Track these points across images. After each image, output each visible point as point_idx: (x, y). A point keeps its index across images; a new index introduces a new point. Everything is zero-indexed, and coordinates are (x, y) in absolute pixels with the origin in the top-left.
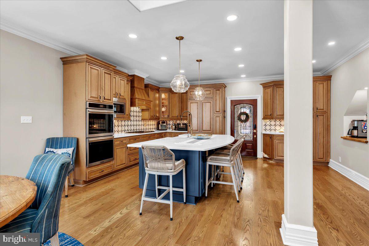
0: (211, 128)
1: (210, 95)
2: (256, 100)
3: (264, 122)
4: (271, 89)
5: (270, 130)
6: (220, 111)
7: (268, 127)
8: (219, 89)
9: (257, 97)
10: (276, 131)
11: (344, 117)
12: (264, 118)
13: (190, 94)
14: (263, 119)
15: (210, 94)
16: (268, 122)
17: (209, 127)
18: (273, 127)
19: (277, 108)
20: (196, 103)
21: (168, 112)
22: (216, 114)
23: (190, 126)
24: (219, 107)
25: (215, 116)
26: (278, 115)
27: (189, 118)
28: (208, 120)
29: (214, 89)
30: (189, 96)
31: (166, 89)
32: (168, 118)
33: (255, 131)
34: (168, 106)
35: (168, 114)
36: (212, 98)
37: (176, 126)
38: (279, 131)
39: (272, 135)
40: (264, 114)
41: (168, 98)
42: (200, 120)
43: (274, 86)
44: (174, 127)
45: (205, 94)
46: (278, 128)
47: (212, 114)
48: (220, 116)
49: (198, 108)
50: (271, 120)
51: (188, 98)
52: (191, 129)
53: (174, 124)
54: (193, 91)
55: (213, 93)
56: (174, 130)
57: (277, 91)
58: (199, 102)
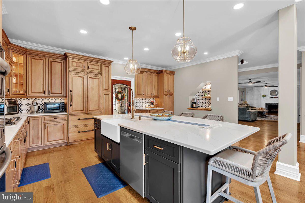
0: (99, 106)
1: (98, 70)
2: (130, 81)
4: (143, 74)
5: (140, 106)
6: (109, 89)
8: (108, 66)
9: (130, 79)
11: (189, 97)
13: (71, 64)
14: (135, 98)
17: (97, 106)
18: (141, 104)
19: (147, 89)
20: (81, 78)
21: (24, 85)
22: (105, 92)
23: (71, 105)
24: (107, 85)
25: (104, 94)
26: (148, 95)
27: (71, 95)
28: (96, 98)
29: (102, 64)
30: (70, 67)
31: (20, 49)
32: (24, 95)
33: (130, 108)
34: (24, 76)
35: (24, 88)
36: (101, 74)
37: (39, 107)
38: (145, 107)
39: (147, 110)
40: (137, 94)
41: (24, 64)
42: (86, 99)
43: (146, 72)
44: (36, 108)
45: (92, 69)
46: (144, 104)
47: (100, 92)
48: (109, 95)
49: (83, 84)
50: (140, 99)
51: (68, 70)
52: (72, 109)
53: (35, 104)
54: (76, 62)
55: (102, 69)
56: (36, 112)
57: (147, 76)
58: (84, 76)
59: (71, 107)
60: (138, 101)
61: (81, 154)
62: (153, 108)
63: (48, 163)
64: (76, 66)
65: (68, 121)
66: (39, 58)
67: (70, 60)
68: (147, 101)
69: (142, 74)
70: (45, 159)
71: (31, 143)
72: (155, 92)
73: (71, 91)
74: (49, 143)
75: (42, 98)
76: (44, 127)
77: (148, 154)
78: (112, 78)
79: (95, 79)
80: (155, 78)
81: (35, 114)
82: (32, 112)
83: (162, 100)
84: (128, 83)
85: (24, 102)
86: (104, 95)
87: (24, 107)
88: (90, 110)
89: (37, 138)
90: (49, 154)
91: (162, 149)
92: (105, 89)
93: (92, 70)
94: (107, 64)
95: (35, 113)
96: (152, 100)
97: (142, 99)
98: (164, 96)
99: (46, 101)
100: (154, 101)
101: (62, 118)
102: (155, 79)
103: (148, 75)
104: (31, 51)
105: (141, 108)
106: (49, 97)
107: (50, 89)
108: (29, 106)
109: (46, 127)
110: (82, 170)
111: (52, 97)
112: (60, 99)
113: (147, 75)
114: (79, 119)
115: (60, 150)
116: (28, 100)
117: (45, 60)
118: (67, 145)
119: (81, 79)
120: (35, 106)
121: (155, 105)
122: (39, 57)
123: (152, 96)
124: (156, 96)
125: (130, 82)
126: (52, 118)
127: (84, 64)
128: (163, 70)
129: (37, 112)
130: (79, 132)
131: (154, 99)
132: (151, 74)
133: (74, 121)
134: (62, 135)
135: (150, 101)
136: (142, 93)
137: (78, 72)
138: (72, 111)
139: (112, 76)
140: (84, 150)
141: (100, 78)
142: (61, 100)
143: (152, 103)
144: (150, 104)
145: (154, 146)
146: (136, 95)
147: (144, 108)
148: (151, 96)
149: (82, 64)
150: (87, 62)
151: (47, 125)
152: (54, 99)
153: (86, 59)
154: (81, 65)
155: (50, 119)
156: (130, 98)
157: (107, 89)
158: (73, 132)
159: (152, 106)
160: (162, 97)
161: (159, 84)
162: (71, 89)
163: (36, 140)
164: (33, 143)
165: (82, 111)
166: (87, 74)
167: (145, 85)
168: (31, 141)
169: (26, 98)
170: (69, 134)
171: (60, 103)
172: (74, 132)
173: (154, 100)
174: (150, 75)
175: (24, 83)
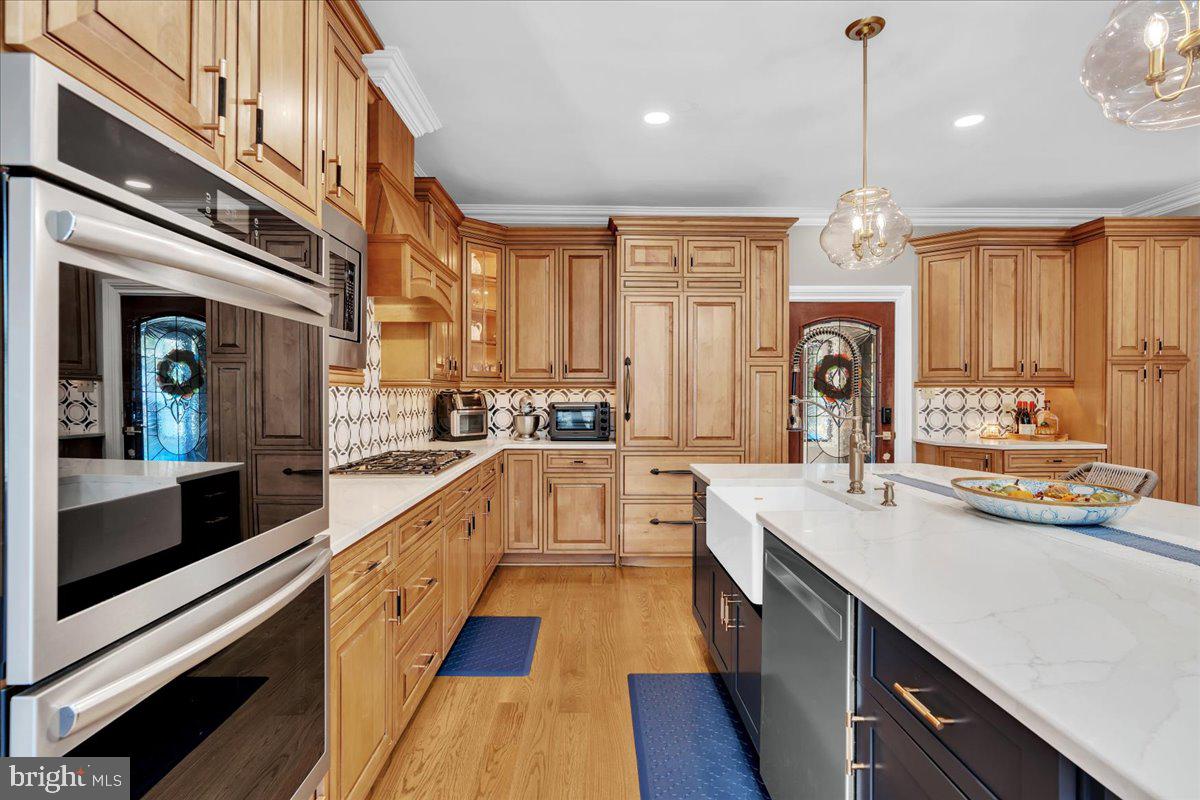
0: (733, 424)
1: (730, 269)
2: (891, 305)
3: (922, 397)
4: (966, 261)
6: (779, 345)
7: (937, 420)
8: (772, 244)
9: (893, 294)
10: (968, 432)
12: (922, 382)
13: (628, 257)
14: (916, 385)
15: (729, 265)
16: (936, 396)
17: (727, 423)
18: (955, 419)
19: (991, 340)
20: (663, 307)
21: (498, 346)
22: (759, 361)
23: (627, 416)
24: (770, 328)
25: (754, 370)
26: (994, 369)
27: (628, 376)
28: (721, 389)
29: (748, 240)
30: (625, 271)
31: (488, 232)
32: (498, 379)
33: (886, 435)
34: (498, 317)
35: (498, 357)
36: (740, 284)
37: (537, 419)
38: (978, 432)
39: (991, 452)
40: (926, 366)
41: (499, 279)
42: (682, 390)
43: (982, 248)
44: (529, 421)
45: (707, 265)
46: (972, 420)
47: (738, 362)
48: (779, 372)
49: (672, 332)
50: (949, 389)
51: (620, 281)
52: (632, 430)
53: (527, 410)
54: (646, 247)
55: (746, 262)
56: (527, 436)
57: (991, 270)
58: (675, 300)
59: (628, 424)
60: (938, 402)
61: (645, 614)
62: (1027, 441)
63: (540, 619)
64: (647, 264)
65: (618, 477)
66: (539, 253)
67: (625, 242)
68: (991, 400)
69: (957, 263)
70: (537, 603)
71: (512, 539)
72: (1046, 351)
73: (627, 362)
74: (557, 546)
75: (549, 386)
76: (545, 490)
77: (874, 715)
78: (793, 298)
79: (715, 308)
80: (1049, 276)
81: (528, 444)
82: (520, 436)
83: (1095, 398)
84: (880, 316)
85: (502, 400)
86: (753, 373)
87: (503, 419)
88: (697, 438)
89: (528, 525)
90: (551, 585)
91: (937, 722)
92: (761, 349)
93: (704, 269)
94: (770, 234)
95: (528, 439)
96: (1027, 397)
97: (960, 389)
98: (1114, 374)
99: (558, 397)
100: (1041, 405)
101: (599, 461)
102: (1045, 280)
103: (995, 260)
104: (519, 233)
105: (954, 439)
106: (567, 386)
107: (566, 358)
108: (515, 413)
109: (551, 489)
110: (631, 678)
111: (576, 385)
112: (600, 392)
113: (991, 263)
114: (655, 472)
115: (588, 580)
116: (512, 395)
117: (552, 255)
118: (615, 566)
119: (664, 310)
120: (526, 414)
121: (1046, 425)
122: (536, 247)
123: (1027, 373)
124: (1053, 374)
125: (890, 307)
126: (569, 461)
127: (675, 252)
128: (1102, 220)
129: (531, 435)
130: (655, 522)
131: (1043, 390)
132: (1014, 253)
133: (637, 478)
134: (599, 527)
135: (1010, 400)
136: (957, 359)
137: (657, 283)
138: (631, 439)
139: (792, 288)
140: (662, 598)
141: (738, 301)
142: (604, 396)
143: (1024, 415)
144: (1008, 420)
145: (897, 685)
146: (922, 369)
147: (972, 440)
148: (1020, 375)
149: (667, 252)
150: (686, 239)
151: (553, 481)
152: (582, 392)
153: (679, 228)
154: (664, 256)
155: (562, 461)
156: (889, 388)
157: (771, 349)
158: (635, 519)
159: (1026, 429)
160: (1099, 377)
161: (1074, 307)
162: (628, 355)
163: (524, 532)
164: (518, 539)
165: (667, 438)
166: (686, 287)
167: (976, 317)
168: (512, 530)
169: (505, 388)
170: (621, 525)
171: (596, 407)
172: (638, 519)
173: (1041, 398)
174: (1011, 261)
175: (498, 341)
